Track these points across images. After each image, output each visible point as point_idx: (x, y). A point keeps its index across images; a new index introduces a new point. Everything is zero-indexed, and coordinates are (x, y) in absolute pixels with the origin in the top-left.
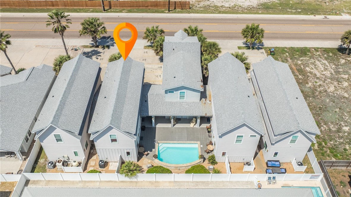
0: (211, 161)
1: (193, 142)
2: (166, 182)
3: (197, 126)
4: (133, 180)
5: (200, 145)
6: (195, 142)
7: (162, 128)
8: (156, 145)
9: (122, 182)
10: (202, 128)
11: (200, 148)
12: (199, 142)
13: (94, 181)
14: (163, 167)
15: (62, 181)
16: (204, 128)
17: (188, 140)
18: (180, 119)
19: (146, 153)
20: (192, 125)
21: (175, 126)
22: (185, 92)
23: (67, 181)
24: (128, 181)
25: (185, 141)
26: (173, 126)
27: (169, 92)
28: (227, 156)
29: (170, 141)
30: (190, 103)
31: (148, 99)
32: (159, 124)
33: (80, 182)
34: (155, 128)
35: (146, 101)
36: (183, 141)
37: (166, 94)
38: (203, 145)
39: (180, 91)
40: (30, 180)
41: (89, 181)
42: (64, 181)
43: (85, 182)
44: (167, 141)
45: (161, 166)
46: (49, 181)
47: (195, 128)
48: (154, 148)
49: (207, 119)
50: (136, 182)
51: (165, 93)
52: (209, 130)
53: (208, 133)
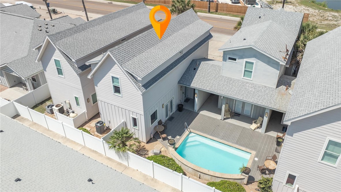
0: (262, 186)
1: (243, 149)
2: (168, 186)
3: (262, 131)
4: (123, 163)
5: (255, 157)
6: (248, 150)
7: (207, 116)
8: (187, 132)
9: (109, 159)
10: (269, 136)
11: (251, 161)
12: (254, 153)
13: (78, 144)
14: (174, 161)
15: (46, 129)
16: (272, 137)
17: (237, 143)
18: (240, 115)
19: (164, 136)
20: (254, 126)
21: (226, 121)
22: (253, 63)
23: (51, 131)
24: (116, 162)
25: (233, 143)
26: (223, 119)
27: (230, 58)
28: (297, 186)
29: (208, 134)
30: (259, 87)
31: (198, 67)
32: (205, 111)
33: (62, 137)
34: (197, 114)
35: (195, 69)
36: (228, 141)
37: (224, 62)
38: (260, 159)
39: (245, 60)
40: (20, 116)
41: (73, 141)
42: (48, 130)
43: (68, 140)
44: (204, 133)
45: (172, 159)
46: (35, 123)
47: (258, 132)
48: (180, 135)
49: (284, 128)
50: (126, 168)
51: (223, 60)
52: (280, 140)
53: (276, 146)
